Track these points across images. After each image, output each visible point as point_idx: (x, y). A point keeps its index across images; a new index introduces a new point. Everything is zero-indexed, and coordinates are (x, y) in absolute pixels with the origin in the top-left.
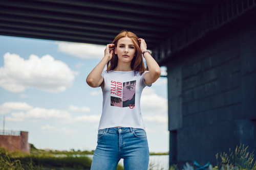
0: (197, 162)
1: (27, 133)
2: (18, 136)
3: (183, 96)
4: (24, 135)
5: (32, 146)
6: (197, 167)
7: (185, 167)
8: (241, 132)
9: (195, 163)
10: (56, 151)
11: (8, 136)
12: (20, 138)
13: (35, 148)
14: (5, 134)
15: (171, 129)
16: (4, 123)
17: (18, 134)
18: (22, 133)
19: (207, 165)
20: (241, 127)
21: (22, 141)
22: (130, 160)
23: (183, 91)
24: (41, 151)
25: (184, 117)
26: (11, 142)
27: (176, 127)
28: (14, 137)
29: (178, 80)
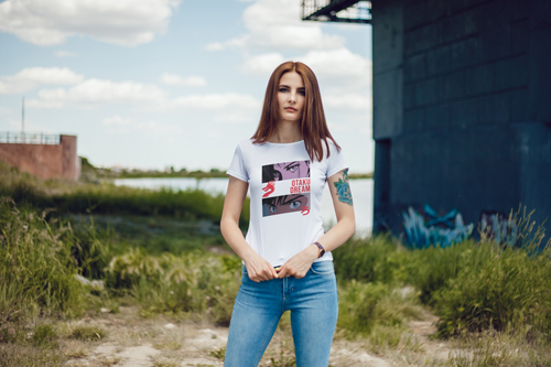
0: (432, 207)
1: (74, 138)
2: (56, 146)
3: (404, 66)
4: (67, 142)
5: (84, 161)
6: (432, 217)
7: (405, 217)
8: (525, 149)
9: (428, 210)
10: (135, 171)
11: (34, 146)
12: (61, 147)
13: (90, 167)
14: (28, 141)
15: (379, 136)
16: (23, 112)
17: (55, 141)
18: (62, 138)
19: (452, 214)
20: (525, 138)
21: (64, 155)
22: (303, 315)
23: (405, 57)
24: (102, 172)
25: (406, 111)
26: (40, 159)
27: (388, 132)
28: (46, 147)
29: (395, 32)
